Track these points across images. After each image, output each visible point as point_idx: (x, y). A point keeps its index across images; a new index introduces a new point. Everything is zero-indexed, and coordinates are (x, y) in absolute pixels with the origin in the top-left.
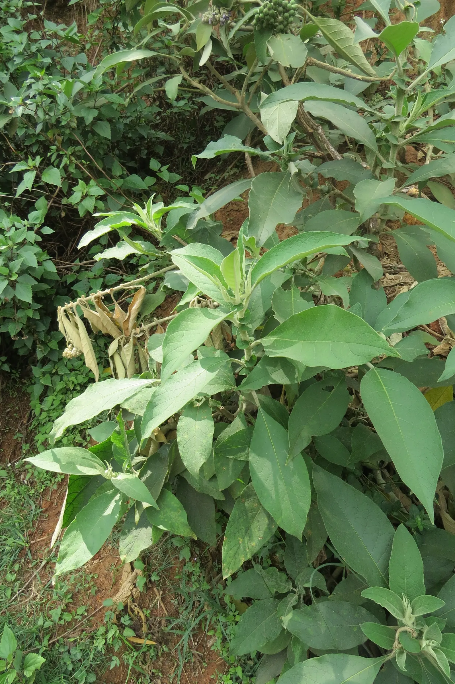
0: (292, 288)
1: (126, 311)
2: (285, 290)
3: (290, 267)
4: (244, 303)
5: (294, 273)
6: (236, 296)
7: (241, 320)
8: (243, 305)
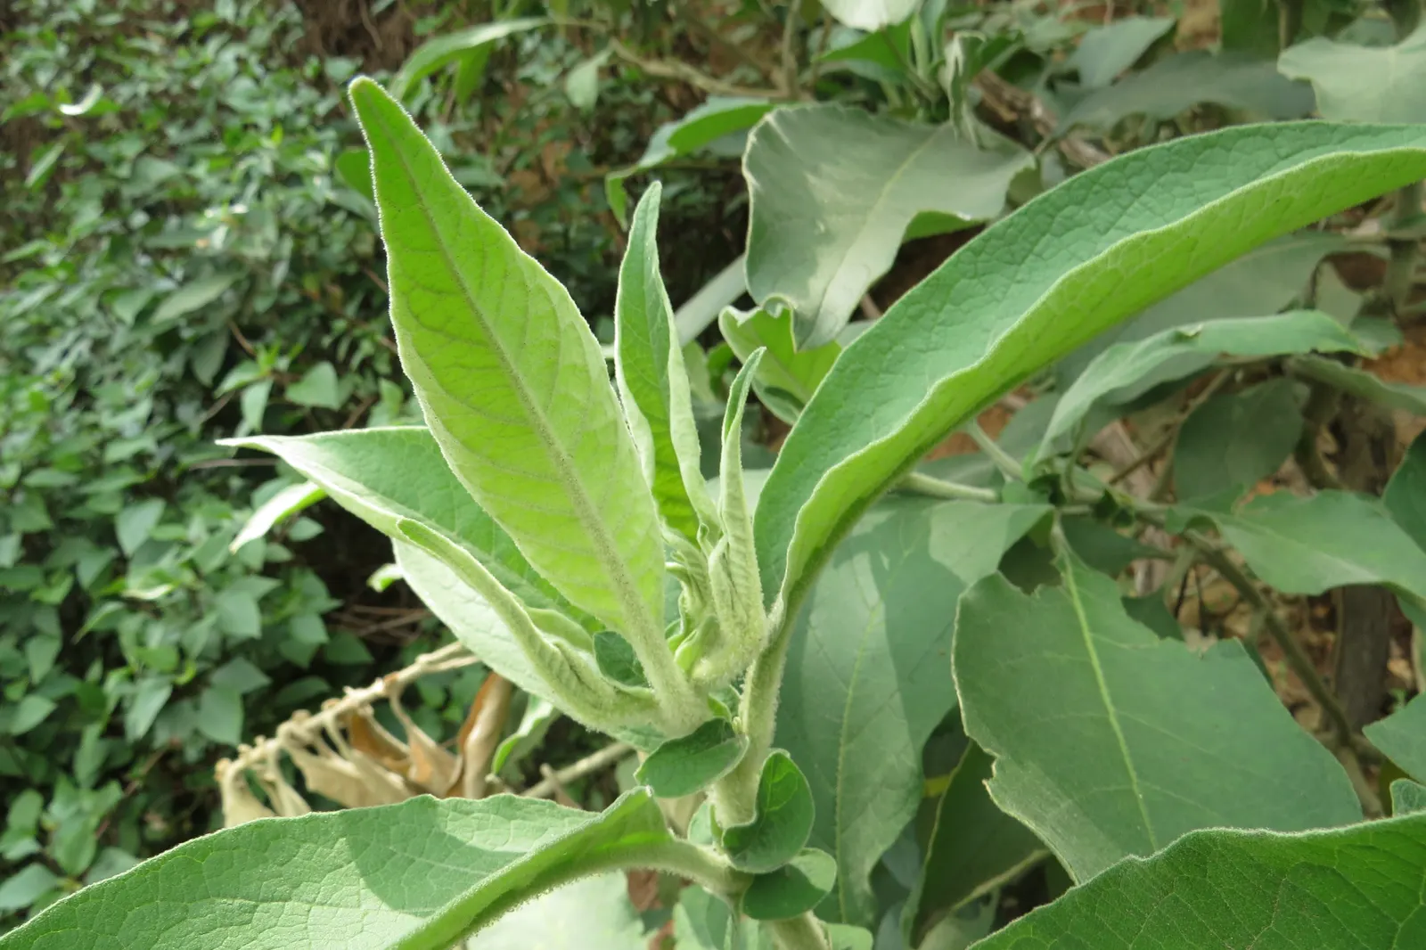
0: (1068, 577)
1: (453, 750)
2: (1028, 590)
3: (1028, 477)
4: (741, 720)
5: (1056, 498)
6: (650, 672)
7: (738, 842)
8: (737, 733)
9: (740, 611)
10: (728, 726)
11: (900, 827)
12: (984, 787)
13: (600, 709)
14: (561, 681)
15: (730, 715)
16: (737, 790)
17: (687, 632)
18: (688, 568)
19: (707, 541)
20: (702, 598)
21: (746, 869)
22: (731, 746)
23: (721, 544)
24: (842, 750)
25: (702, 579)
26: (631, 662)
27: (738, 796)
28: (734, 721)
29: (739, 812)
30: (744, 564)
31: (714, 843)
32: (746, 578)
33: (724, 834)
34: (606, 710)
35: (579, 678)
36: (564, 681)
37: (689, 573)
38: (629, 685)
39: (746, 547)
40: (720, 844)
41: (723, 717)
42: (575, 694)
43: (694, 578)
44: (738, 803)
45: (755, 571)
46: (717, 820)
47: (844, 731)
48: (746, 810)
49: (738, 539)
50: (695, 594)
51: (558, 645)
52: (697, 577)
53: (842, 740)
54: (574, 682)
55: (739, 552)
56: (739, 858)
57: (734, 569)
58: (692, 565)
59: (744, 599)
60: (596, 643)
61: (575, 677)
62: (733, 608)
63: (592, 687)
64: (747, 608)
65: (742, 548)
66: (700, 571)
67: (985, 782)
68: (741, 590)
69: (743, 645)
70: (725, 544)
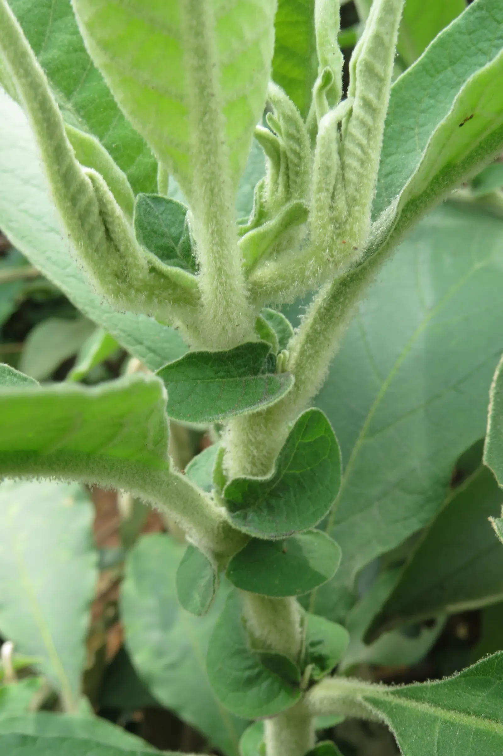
4: (290, 356)
7: (242, 497)
8: (280, 369)
9: (341, 204)
10: (272, 359)
11: (407, 533)
12: (490, 523)
13: (124, 281)
14: (83, 225)
15: (278, 347)
16: (260, 437)
17: (257, 224)
18: (282, 141)
19: (324, 98)
20: (287, 187)
21: (244, 530)
22: (270, 381)
23: (342, 108)
24: (359, 443)
25: (296, 161)
26: (176, 240)
27: (258, 445)
28: (281, 355)
29: (253, 464)
30: (364, 141)
31: (213, 491)
32: (362, 163)
33: (228, 483)
34: (130, 286)
35: (107, 231)
36: (87, 227)
37: (281, 149)
38: (169, 264)
39: (374, 118)
40: (221, 494)
41: (270, 344)
42: (97, 250)
43: (286, 157)
44: (255, 452)
45: (375, 156)
46: (224, 467)
47: (366, 424)
48: (262, 464)
49: (367, 105)
50: (281, 180)
51: (91, 178)
52: (291, 156)
53: (362, 433)
54: (100, 234)
55: (363, 123)
56: (238, 516)
57: (349, 145)
58: (290, 136)
59: (351, 190)
60: (139, 206)
61: (103, 229)
62: (333, 197)
63: (122, 248)
64: (352, 202)
65: (369, 120)
66: (298, 149)
67: (491, 519)
68: (351, 176)
69: (331, 250)
70: (347, 109)
